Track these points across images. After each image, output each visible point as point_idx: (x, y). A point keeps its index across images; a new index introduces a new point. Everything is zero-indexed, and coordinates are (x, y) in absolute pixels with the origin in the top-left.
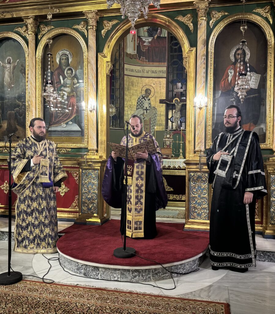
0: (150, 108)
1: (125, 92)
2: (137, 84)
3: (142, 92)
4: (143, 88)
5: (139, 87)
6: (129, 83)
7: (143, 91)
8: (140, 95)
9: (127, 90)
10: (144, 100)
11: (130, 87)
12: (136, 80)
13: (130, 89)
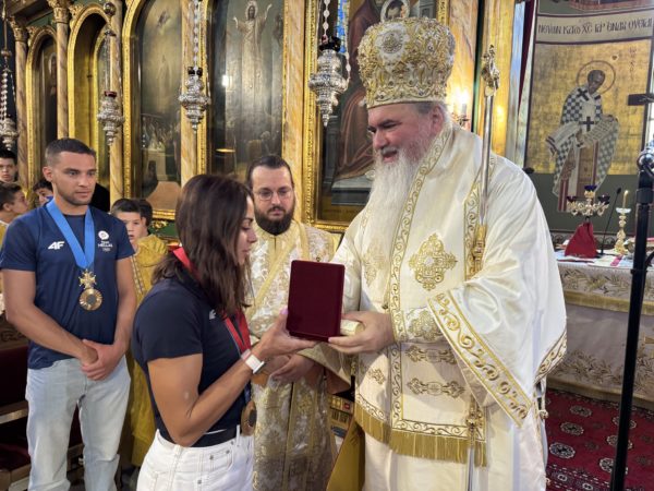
0: (598, 119)
1: (535, 84)
2: (566, 61)
3: (580, 80)
4: (581, 69)
5: (571, 69)
6: (546, 61)
7: (583, 78)
9: (540, 79)
10: (584, 100)
11: (548, 70)
12: (565, 53)
13: (547, 74)
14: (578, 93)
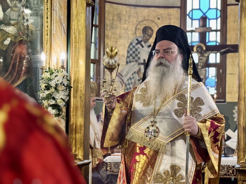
1: (106, 32)
2: (127, 18)
3: (137, 33)
4: (137, 25)
5: (131, 24)
6: (113, 16)
7: (139, 31)
8: (132, 38)
9: (110, 29)
11: (115, 23)
12: (126, 12)
13: (114, 26)
14: (136, 42)
